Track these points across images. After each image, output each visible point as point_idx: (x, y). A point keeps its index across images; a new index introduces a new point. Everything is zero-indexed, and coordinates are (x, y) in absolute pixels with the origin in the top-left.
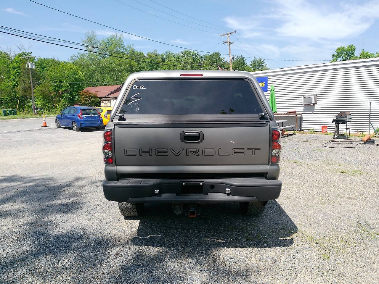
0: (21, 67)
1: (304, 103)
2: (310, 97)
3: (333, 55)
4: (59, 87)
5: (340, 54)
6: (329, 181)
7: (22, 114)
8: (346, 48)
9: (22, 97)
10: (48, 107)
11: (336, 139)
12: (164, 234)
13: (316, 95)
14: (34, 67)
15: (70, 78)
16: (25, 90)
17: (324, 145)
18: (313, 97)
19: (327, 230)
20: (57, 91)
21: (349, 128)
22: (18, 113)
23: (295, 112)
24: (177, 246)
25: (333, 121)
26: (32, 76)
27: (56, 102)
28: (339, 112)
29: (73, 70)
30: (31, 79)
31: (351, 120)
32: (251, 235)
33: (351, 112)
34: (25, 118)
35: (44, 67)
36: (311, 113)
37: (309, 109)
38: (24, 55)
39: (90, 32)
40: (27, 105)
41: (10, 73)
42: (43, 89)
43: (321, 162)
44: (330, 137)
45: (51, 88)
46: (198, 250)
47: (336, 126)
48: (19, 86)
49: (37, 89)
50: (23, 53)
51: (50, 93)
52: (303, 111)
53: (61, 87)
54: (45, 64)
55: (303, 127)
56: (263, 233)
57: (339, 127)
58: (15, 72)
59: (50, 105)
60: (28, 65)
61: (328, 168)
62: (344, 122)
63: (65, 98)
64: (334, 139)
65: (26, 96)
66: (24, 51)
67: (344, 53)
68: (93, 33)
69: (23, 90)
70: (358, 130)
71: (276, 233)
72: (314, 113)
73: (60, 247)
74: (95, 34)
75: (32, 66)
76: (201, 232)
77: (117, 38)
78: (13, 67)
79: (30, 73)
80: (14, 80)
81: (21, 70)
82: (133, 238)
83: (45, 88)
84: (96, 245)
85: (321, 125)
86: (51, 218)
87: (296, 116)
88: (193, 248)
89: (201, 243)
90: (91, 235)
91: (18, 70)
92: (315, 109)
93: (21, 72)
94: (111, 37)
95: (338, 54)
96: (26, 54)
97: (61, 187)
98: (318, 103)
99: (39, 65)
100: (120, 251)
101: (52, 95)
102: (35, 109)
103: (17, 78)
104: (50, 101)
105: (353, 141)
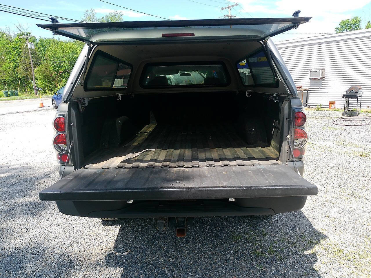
0: (20, 47)
1: (310, 78)
2: (317, 71)
3: (337, 28)
4: (59, 67)
5: (344, 27)
6: (348, 167)
7: (25, 95)
8: (351, 20)
9: (24, 77)
10: (50, 87)
11: (345, 116)
12: (148, 248)
13: (324, 69)
14: (33, 47)
15: (70, 58)
16: (26, 70)
17: (334, 123)
18: (321, 71)
19: (360, 239)
20: (58, 71)
21: (360, 103)
22: (19, 93)
23: (301, 87)
24: (164, 268)
25: (343, 97)
26: (32, 57)
27: (57, 82)
28: (350, 87)
29: (72, 49)
30: (31, 60)
31: (362, 95)
33: (362, 87)
35: (45, 47)
36: (318, 88)
37: (316, 83)
38: (24, 35)
39: (89, 10)
40: (29, 86)
41: (11, 54)
42: (43, 69)
43: (335, 143)
44: (339, 114)
45: (52, 68)
46: (191, 274)
47: (346, 102)
48: (20, 67)
49: (37, 69)
50: (23, 33)
51: (51, 74)
52: (309, 86)
53: (61, 67)
54: (46, 44)
55: (309, 103)
56: (277, 244)
57: (349, 103)
58: (15, 52)
59: (51, 85)
60: (27, 45)
61: (344, 150)
62: (355, 97)
63: (65, 78)
64: (343, 116)
65: (27, 76)
66: (23, 31)
67: (348, 26)
68: (92, 11)
69: (24, 71)
70: (368, 106)
71: (293, 243)
72: (321, 88)
74: (94, 12)
75: (31, 46)
76: (196, 243)
77: (116, 15)
78: (13, 47)
79: (30, 53)
80: (15, 61)
81: (21, 50)
82: (107, 254)
83: (46, 68)
84: (58, 265)
85: (329, 101)
87: (302, 91)
88: (184, 271)
89: (195, 261)
90: (55, 250)
91: (18, 51)
92: (323, 83)
93: (21, 53)
94: (110, 14)
95: (342, 27)
96: (26, 34)
97: (38, 178)
98: (325, 77)
99: (41, 45)
100: (87, 275)
101: (53, 75)
102: (36, 90)
103: (18, 58)
104: (51, 81)
105: (364, 117)
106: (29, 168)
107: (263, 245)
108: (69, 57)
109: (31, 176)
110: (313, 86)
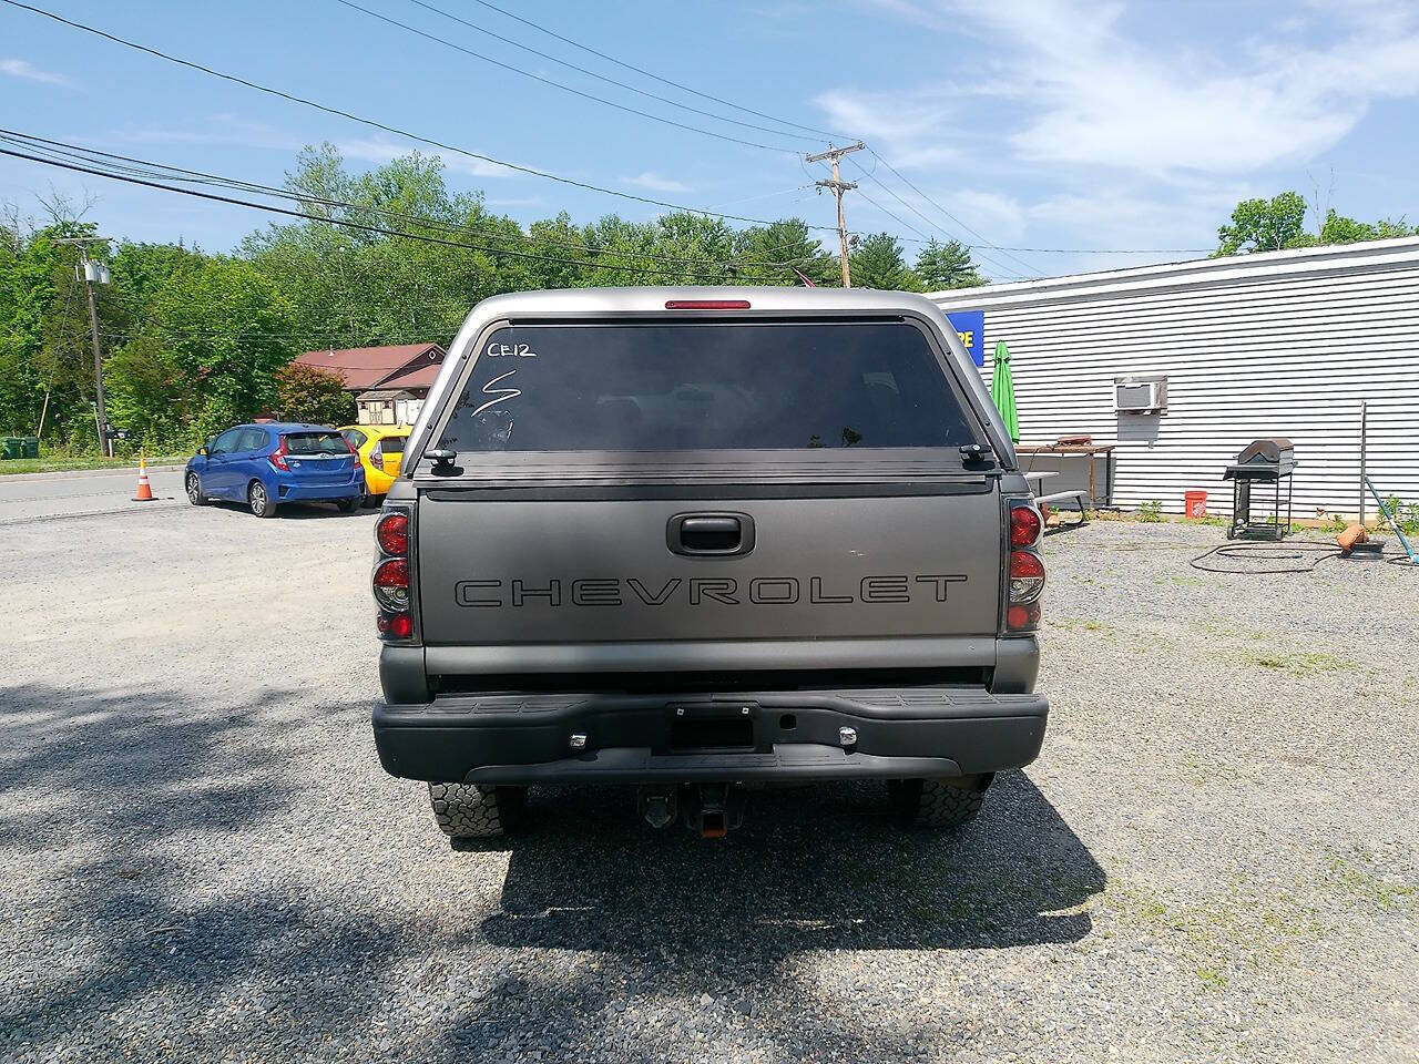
0: (54, 276)
1: (1118, 408)
2: (1139, 385)
3: (1223, 230)
4: (199, 353)
5: (1249, 227)
6: (1219, 697)
7: (57, 455)
8: (1270, 204)
9: (59, 388)
10: (158, 426)
11: (1238, 541)
12: (606, 902)
13: (1165, 378)
14: (104, 279)
15: (241, 319)
16: (69, 363)
17: (1196, 564)
18: (1152, 386)
19: (1216, 881)
20: (193, 369)
21: (1287, 499)
22: (42, 449)
23: (1086, 441)
24: (656, 947)
25: (1229, 475)
26: (98, 313)
27: (186, 409)
28: (1249, 442)
29: (253, 288)
30: (93, 324)
31: (1295, 471)
32: (933, 902)
33: (1293, 441)
34: (70, 469)
35: (144, 278)
36: (1147, 443)
37: (1139, 428)
38: (68, 234)
39: (317, 147)
40: (76, 421)
41: (13, 302)
42: (139, 359)
43: (1186, 627)
44: (1218, 535)
45: (169, 357)
46: (735, 960)
47: (1238, 492)
48: (47, 350)
49: (114, 358)
50: (65, 225)
51: (166, 375)
52: (1115, 436)
53: (208, 353)
54: (145, 267)
55: (1115, 495)
56: (979, 894)
57: (1251, 497)
58: (33, 295)
59: (163, 420)
60: (82, 271)
61: (1213, 647)
62: (1269, 477)
63: (220, 394)
64: (1230, 542)
65: (72, 385)
66: (70, 219)
67: (1262, 222)
68: (330, 151)
69: (64, 364)
70: (1321, 508)
71: (1024, 892)
72: (1155, 443)
73: (209, 955)
74: (334, 155)
75: (98, 275)
76: (744, 891)
77: (417, 169)
78: (24, 278)
79: (91, 299)
80: (28, 327)
81: (57, 289)
82: (485, 918)
83: (147, 356)
84: (347, 945)
85: (1184, 490)
86: (174, 846)
87: (1092, 454)
88: (714, 954)
89: (744, 932)
90: (327, 910)
91: (43, 290)
92: (1162, 429)
93: (53, 298)
94: (396, 164)
95: (1241, 228)
96: (76, 229)
97: (208, 728)
98: (1170, 408)
99: (125, 270)
100: (437, 967)
101: (173, 381)
102: (108, 436)
103: (41, 318)
104: (165, 406)
105: (1302, 546)
106: (167, 698)
107: (939, 895)
108: (239, 317)
109: (180, 721)
110: (1127, 436)
